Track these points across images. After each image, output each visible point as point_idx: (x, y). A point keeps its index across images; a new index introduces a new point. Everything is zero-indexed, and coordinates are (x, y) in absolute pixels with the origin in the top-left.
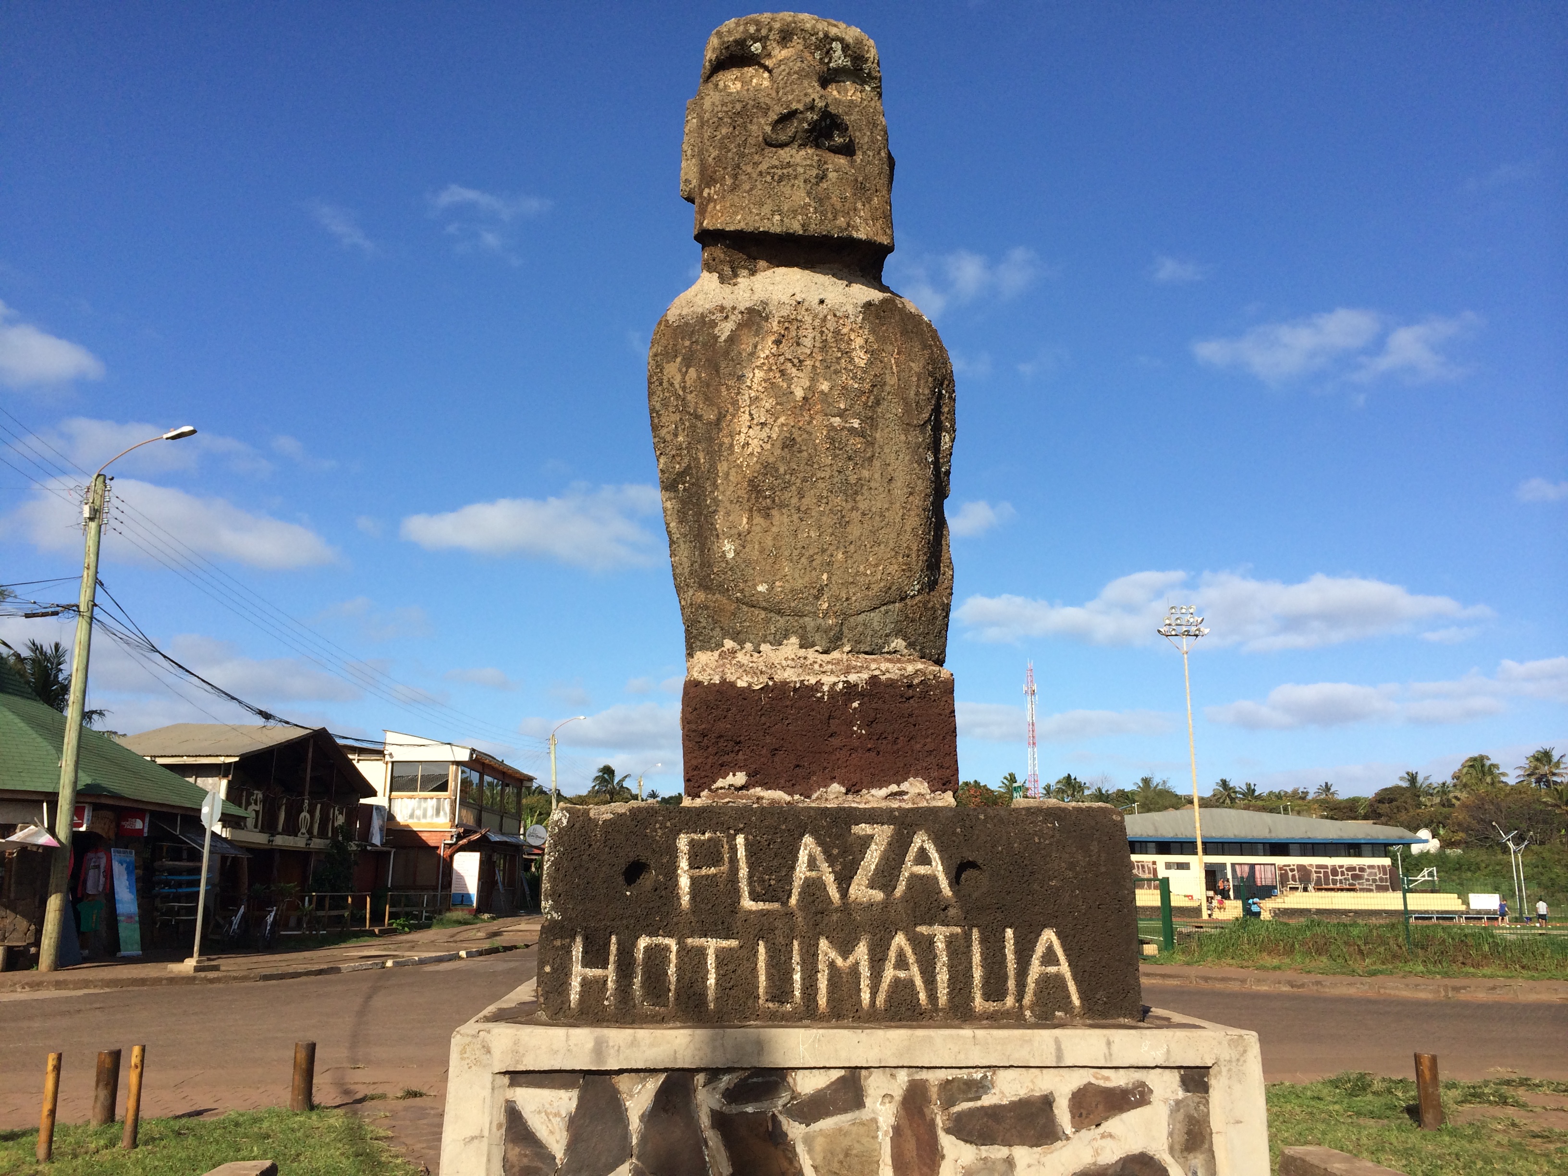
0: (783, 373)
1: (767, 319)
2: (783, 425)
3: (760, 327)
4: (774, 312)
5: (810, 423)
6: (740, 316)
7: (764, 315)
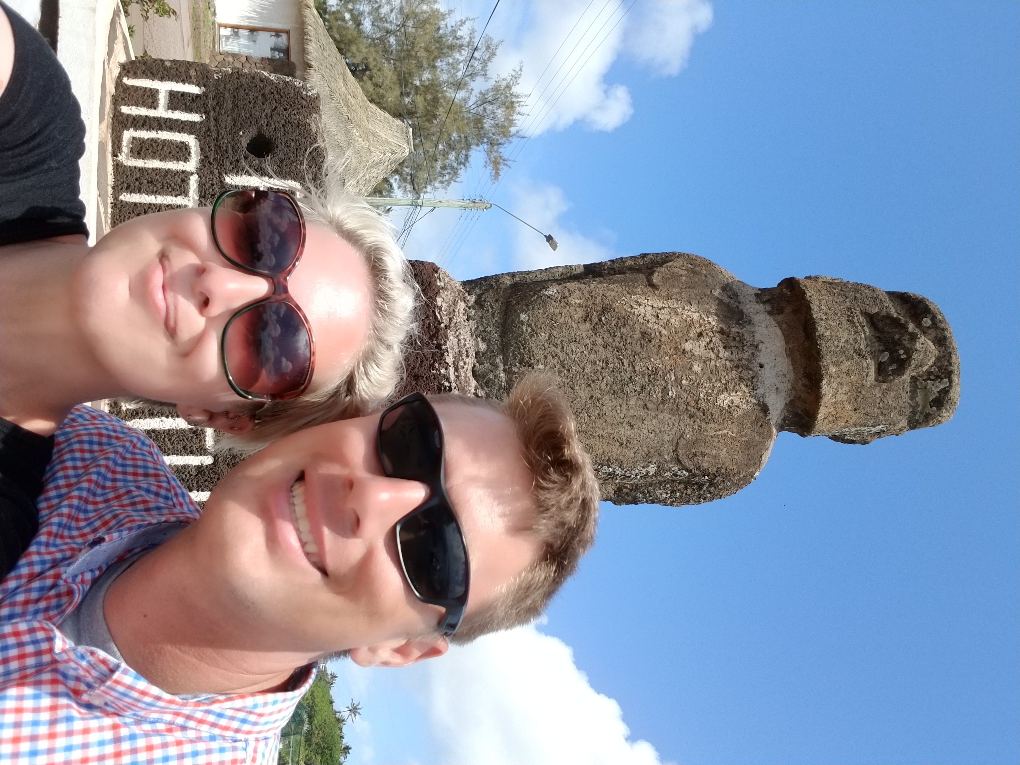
0: (700, 335)
1: (738, 324)
2: (660, 333)
3: (731, 319)
4: (745, 329)
5: (666, 354)
6: (734, 306)
7: (741, 322)
